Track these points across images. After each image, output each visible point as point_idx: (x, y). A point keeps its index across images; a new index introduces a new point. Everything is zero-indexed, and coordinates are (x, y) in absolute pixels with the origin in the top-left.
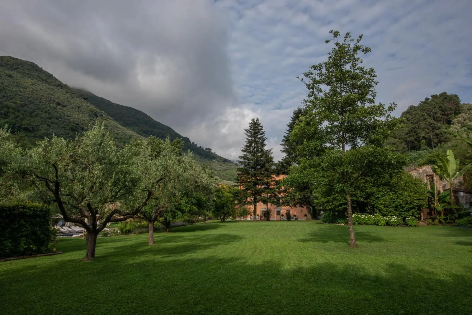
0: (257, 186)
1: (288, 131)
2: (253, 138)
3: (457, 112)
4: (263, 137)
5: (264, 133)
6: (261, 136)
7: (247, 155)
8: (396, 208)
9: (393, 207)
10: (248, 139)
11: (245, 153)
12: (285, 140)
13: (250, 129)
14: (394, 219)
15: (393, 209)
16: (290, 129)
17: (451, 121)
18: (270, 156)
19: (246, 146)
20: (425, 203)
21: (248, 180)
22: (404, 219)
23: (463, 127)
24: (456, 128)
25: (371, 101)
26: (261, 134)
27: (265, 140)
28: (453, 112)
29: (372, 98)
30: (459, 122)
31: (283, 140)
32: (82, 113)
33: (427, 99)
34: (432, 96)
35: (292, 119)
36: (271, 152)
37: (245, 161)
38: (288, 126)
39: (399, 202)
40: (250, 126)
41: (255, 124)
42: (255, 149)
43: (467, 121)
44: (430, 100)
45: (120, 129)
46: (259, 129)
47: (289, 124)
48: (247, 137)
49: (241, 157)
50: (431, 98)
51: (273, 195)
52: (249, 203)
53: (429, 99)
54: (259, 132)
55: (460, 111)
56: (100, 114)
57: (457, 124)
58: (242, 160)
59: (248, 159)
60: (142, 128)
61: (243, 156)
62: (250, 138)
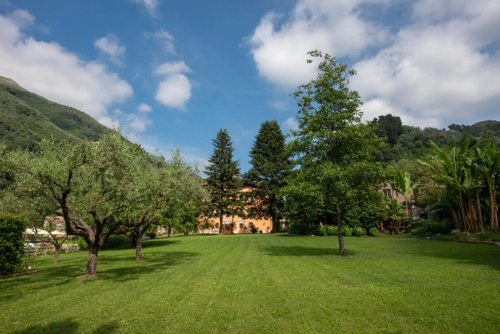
0: (224, 198)
1: (255, 142)
2: (221, 149)
3: (400, 133)
4: (230, 147)
5: (231, 144)
6: (229, 146)
7: (214, 166)
8: (361, 220)
9: (358, 218)
10: (215, 149)
11: (212, 164)
12: (252, 152)
13: (217, 139)
14: (360, 230)
15: (358, 221)
16: (257, 141)
17: (394, 141)
18: (237, 168)
19: (214, 157)
20: (386, 215)
21: (215, 192)
22: (368, 230)
23: (404, 146)
24: (398, 148)
25: (358, 120)
26: (229, 145)
27: (232, 151)
28: (397, 132)
29: (359, 117)
30: (401, 142)
31: (251, 151)
32: (8, 110)
33: (375, 119)
34: (379, 117)
35: (259, 131)
36: (239, 163)
37: (212, 171)
38: (256, 138)
39: (364, 214)
40: (217, 136)
41: (223, 134)
42: (223, 160)
43: (407, 141)
44: (377, 121)
45: (57, 131)
46: (226, 140)
47: (256, 136)
48: (215, 147)
49: (208, 168)
50: (379, 118)
51: (240, 207)
52: (216, 216)
53: (377, 119)
54: (226, 143)
55: (402, 132)
56: (32, 112)
57: (399, 143)
58: (209, 171)
59: (214, 169)
60: (84, 132)
61: (210, 166)
62: (217, 149)
